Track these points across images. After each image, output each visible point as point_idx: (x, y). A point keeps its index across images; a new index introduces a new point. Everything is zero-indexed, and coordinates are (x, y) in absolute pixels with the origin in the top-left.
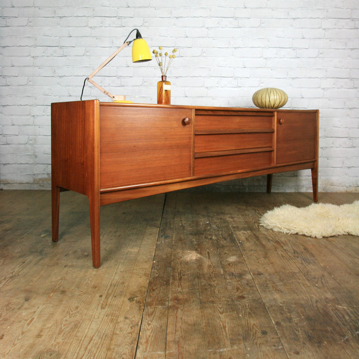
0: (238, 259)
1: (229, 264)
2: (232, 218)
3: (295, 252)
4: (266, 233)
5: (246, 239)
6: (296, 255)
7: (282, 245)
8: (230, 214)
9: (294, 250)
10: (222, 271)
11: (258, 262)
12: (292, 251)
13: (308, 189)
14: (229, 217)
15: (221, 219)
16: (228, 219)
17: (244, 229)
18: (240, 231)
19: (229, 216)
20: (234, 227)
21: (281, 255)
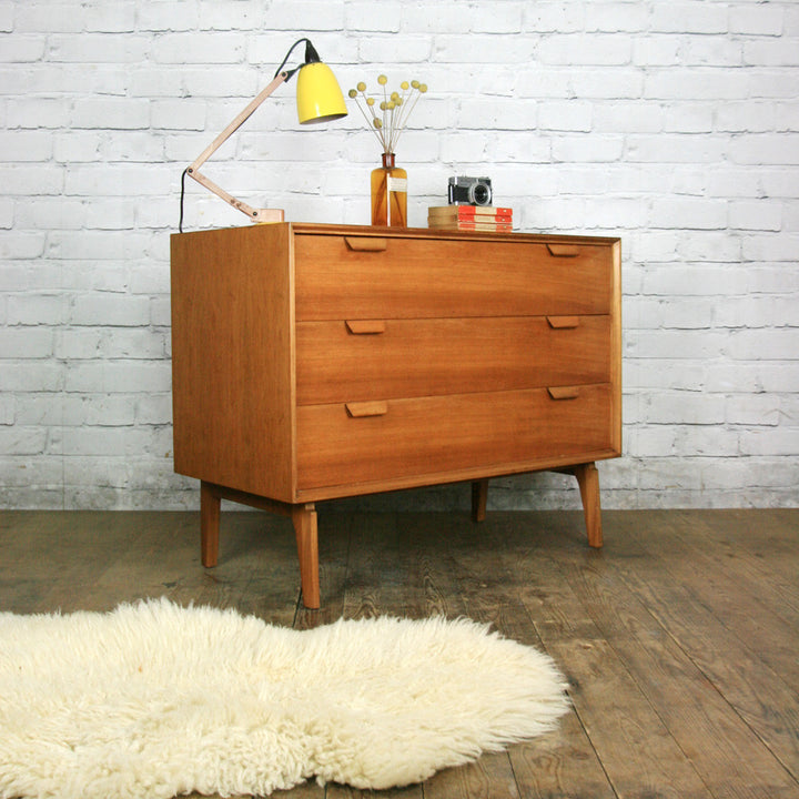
0: (568, 743)
1: (537, 761)
2: (542, 596)
3: (766, 709)
4: (659, 647)
5: (594, 667)
6: (773, 722)
7: (719, 686)
8: (534, 582)
9: (763, 707)
10: (513, 789)
11: (642, 752)
12: (757, 709)
13: (786, 498)
14: (532, 594)
15: (502, 599)
16: (525, 600)
17: (584, 633)
18: (568, 639)
19: (529, 588)
20: (548, 628)
21: (721, 722)
